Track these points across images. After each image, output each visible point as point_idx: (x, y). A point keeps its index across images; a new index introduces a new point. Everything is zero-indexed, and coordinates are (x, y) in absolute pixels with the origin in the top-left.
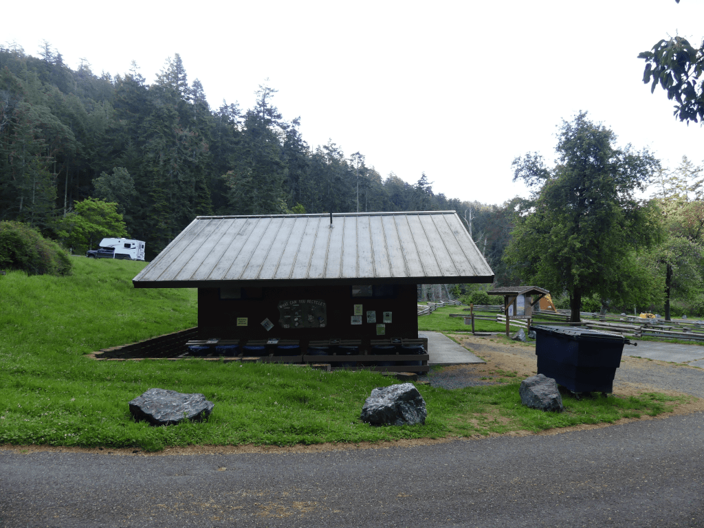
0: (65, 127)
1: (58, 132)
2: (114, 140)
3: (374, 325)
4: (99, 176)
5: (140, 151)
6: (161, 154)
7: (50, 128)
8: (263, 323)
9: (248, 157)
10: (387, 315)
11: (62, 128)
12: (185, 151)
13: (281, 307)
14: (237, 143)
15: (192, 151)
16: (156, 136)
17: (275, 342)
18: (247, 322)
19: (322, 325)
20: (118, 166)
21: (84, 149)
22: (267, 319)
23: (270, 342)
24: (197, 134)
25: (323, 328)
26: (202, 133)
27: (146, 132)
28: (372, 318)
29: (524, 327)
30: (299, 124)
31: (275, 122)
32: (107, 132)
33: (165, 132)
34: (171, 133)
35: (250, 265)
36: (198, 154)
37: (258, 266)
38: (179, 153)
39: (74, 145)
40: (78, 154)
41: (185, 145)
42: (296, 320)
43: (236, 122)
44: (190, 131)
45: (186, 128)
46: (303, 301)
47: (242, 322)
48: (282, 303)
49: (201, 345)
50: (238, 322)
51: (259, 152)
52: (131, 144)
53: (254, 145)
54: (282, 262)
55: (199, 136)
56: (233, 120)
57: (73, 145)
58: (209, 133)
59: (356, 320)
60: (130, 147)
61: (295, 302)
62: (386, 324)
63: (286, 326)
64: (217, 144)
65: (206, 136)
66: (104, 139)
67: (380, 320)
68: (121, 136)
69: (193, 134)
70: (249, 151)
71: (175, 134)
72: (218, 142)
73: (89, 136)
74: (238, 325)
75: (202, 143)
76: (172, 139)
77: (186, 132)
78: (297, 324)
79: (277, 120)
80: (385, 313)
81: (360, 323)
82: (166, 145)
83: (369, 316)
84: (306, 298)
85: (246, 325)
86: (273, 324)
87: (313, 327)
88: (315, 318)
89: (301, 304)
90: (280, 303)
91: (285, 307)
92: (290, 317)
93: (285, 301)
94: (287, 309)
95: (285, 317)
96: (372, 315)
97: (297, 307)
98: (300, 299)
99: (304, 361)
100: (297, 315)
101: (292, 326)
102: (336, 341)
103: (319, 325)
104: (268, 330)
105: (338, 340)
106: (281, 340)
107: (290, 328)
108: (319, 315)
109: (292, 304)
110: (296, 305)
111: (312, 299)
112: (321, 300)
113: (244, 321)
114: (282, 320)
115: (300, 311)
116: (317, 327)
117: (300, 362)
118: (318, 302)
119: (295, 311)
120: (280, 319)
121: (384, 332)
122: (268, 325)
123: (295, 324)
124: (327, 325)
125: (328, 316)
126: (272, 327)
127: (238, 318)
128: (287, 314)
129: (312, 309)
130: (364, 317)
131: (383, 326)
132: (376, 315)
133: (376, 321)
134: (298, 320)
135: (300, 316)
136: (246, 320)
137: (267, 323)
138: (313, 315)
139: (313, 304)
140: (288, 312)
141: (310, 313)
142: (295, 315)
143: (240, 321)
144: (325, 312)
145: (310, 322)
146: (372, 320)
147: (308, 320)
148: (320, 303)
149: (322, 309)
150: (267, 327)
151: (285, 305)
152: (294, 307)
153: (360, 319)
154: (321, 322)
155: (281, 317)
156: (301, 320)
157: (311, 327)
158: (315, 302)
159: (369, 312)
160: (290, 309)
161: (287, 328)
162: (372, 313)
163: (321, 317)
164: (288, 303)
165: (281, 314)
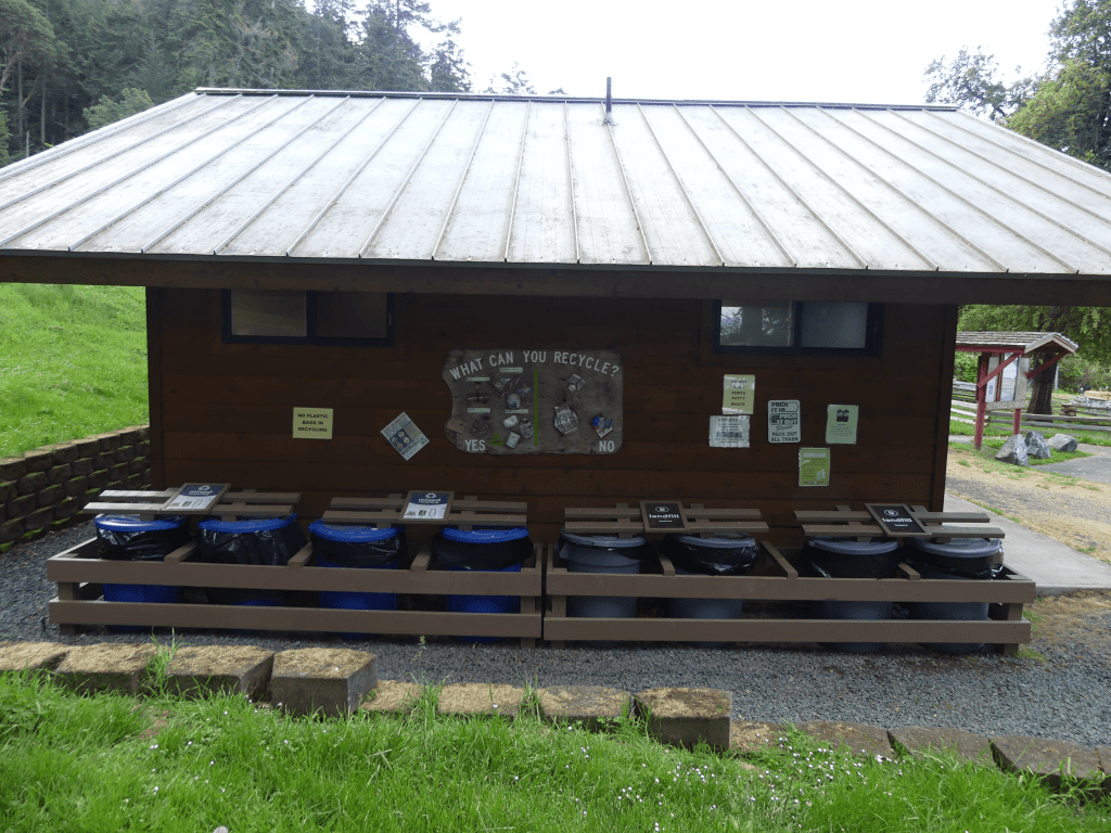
0: (34, 11)
1: (21, 20)
2: (122, 39)
3: (791, 450)
4: (97, 103)
5: (173, 63)
6: (211, 68)
7: (7, 11)
8: (388, 432)
9: (368, 80)
10: (843, 418)
11: (28, 13)
12: (254, 66)
13: (455, 374)
14: (350, 60)
15: (269, 66)
16: (199, 33)
17: (435, 512)
18: (328, 423)
19: (606, 447)
20: (130, 86)
21: (73, 55)
22: (404, 418)
23: (414, 512)
24: (276, 34)
25: (607, 456)
26: (286, 34)
27: (181, 25)
28: (786, 425)
29: (971, 422)
30: (458, 31)
31: (418, 18)
32: (111, 22)
33: (218, 27)
34: (228, 30)
35: (341, 206)
36: (279, 72)
37: (371, 213)
38: (243, 68)
39: (53, 47)
40: (62, 65)
41: (254, 54)
42: (510, 422)
43: (348, 22)
44: (264, 27)
45: (256, 21)
46: (537, 357)
47: (313, 424)
48: (461, 361)
49: (144, 515)
50: (297, 422)
51: (390, 72)
52: (154, 47)
53: (381, 59)
54: (465, 201)
55: (280, 39)
56: (342, 18)
57: (50, 46)
58: (299, 36)
59: (728, 429)
60: (154, 52)
61: (510, 357)
62: (837, 450)
63: (473, 445)
64: (313, 59)
65: (293, 40)
66: (104, 35)
67: (814, 433)
68: (137, 30)
69: (269, 34)
70: (370, 69)
71: (236, 32)
72: (314, 54)
73: (81, 33)
74: (297, 434)
75: (286, 53)
76: (230, 41)
77: (256, 29)
78: (513, 440)
79: (423, 15)
80: (833, 409)
81: (744, 443)
82: (221, 51)
83: (775, 419)
84: (549, 345)
85: (328, 435)
86: (425, 434)
87: (573, 450)
88: (580, 420)
89: (529, 366)
90: (453, 360)
91: (472, 375)
92: (487, 410)
93: (471, 353)
94: (479, 383)
95: (470, 411)
96: (786, 416)
97: (515, 376)
98: (526, 350)
99: (548, 592)
100: (514, 406)
101: (495, 447)
102: (668, 513)
103: (595, 444)
104: (407, 456)
105: (674, 510)
106: (459, 504)
107: (487, 452)
108: (594, 409)
109: (498, 366)
110: (511, 370)
111: (571, 349)
112: (604, 354)
113: (321, 419)
114: (460, 422)
115: (527, 390)
116: (588, 451)
117: (532, 597)
118: (595, 362)
119: (508, 390)
120: (452, 419)
121: (823, 476)
122: (406, 440)
123: (506, 440)
124: (622, 446)
125: (626, 412)
126: (420, 446)
127: (297, 410)
128: (478, 400)
129: (572, 388)
130: (759, 421)
131: (823, 454)
132: (801, 416)
133: (798, 435)
134: (517, 425)
135: (526, 411)
136: (326, 416)
137: (402, 430)
138: (572, 409)
139: (576, 366)
140: (483, 395)
141: (564, 399)
142: (508, 407)
143: (306, 419)
144: (619, 398)
145: (562, 435)
146: (786, 431)
147: (556, 424)
148: (600, 366)
149: (606, 387)
150: (405, 445)
151: (469, 367)
152: (506, 375)
153: (744, 426)
154: (601, 435)
155: (454, 411)
156: (529, 424)
157: (563, 450)
158: (582, 360)
159: (778, 404)
160: (490, 384)
161: (477, 455)
162: (787, 409)
163: (601, 416)
164: (481, 361)
165: (455, 401)
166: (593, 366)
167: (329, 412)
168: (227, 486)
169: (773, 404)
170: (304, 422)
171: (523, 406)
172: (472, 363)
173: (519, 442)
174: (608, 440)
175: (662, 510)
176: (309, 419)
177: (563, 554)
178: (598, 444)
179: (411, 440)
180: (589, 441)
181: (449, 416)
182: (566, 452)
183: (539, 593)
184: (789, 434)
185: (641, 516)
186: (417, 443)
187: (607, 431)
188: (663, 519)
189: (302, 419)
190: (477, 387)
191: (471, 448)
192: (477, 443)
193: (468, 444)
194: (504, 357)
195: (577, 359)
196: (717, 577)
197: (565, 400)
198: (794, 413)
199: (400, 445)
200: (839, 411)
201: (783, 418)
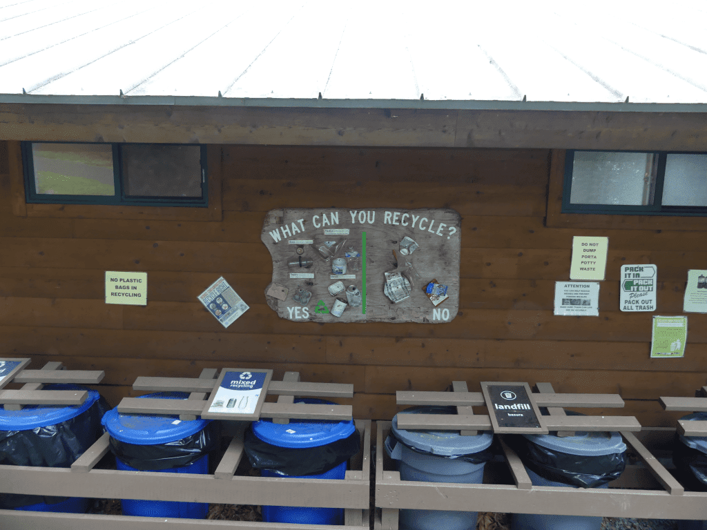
3: (643, 321)
8: (206, 297)
10: (705, 285)
13: (276, 236)
17: (247, 401)
18: (143, 288)
19: (441, 315)
22: (222, 282)
23: (222, 401)
25: (442, 325)
28: (641, 294)
42: (336, 288)
46: (365, 217)
47: (127, 288)
48: (281, 222)
50: (110, 287)
59: (577, 297)
61: (335, 217)
62: (695, 319)
63: (296, 313)
67: (670, 301)
74: (110, 300)
78: (339, 308)
80: (693, 274)
81: (593, 311)
83: (628, 285)
84: (379, 204)
85: (142, 301)
86: (243, 300)
87: (404, 318)
88: (412, 287)
89: (356, 228)
90: (273, 221)
91: (294, 238)
92: (311, 276)
93: (291, 213)
94: (301, 246)
95: (292, 276)
96: (641, 282)
97: (340, 239)
98: (353, 209)
99: (377, 505)
100: (340, 272)
101: (320, 314)
102: (516, 402)
103: (428, 312)
104: (227, 323)
105: (523, 398)
106: (277, 386)
107: (311, 320)
108: (428, 275)
109: (322, 228)
110: (337, 232)
111: (403, 209)
112: (440, 214)
113: (134, 284)
114: (281, 288)
115: (354, 254)
116: (420, 319)
117: (359, 510)
118: (430, 222)
119: (334, 254)
120: (273, 285)
121: (679, 347)
122: (224, 306)
123: (332, 307)
124: (460, 314)
125: (463, 277)
126: (239, 313)
127: (109, 275)
128: (301, 265)
129: (404, 251)
130: (610, 288)
131: (680, 323)
132: (658, 282)
133: (654, 304)
134: (343, 292)
135: (353, 277)
136: (139, 281)
137: (220, 296)
138: (403, 274)
139: (407, 228)
140: (306, 259)
141: (394, 264)
142: (332, 272)
143: (119, 284)
144: (456, 263)
145: (392, 303)
146: (640, 299)
147: (386, 292)
148: (435, 227)
149: (442, 252)
150: (223, 312)
151: (291, 229)
152: (330, 238)
153: (593, 293)
154: (436, 303)
155: (275, 277)
156: (356, 291)
157: (393, 319)
158: (415, 220)
159: (632, 269)
160: (314, 247)
161: (301, 323)
162: (642, 274)
163: (435, 282)
164: (304, 223)
165: (275, 266)
166: (428, 227)
167: (143, 276)
168: (24, 361)
169: (626, 269)
170: (117, 287)
171: (349, 271)
172: (293, 225)
173: (345, 310)
174: (442, 308)
175: (509, 396)
176: (122, 284)
177: (395, 454)
178: (432, 312)
179: (229, 306)
180: (422, 309)
181: (270, 281)
182: (397, 321)
183: (366, 506)
184: (643, 302)
185: (485, 404)
186: (235, 310)
187: (442, 298)
188: (511, 411)
189: (115, 284)
190: (299, 250)
191: (294, 315)
192: (301, 310)
193: (291, 312)
194: (329, 218)
195: (410, 220)
196: (581, 490)
197: (396, 265)
198: (650, 278)
199: (218, 312)
200: (701, 277)
201: (637, 285)
